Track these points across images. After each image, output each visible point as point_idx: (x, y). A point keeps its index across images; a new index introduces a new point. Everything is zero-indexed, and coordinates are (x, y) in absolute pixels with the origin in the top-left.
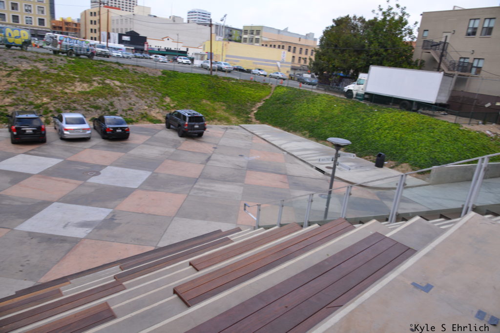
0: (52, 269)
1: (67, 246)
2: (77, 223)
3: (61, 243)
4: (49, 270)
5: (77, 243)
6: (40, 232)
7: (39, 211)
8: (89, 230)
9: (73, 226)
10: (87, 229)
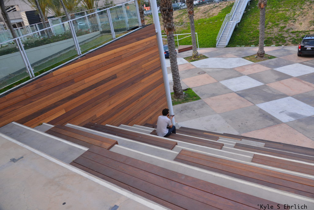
0: (252, 132)
1: (271, 123)
2: (290, 113)
3: (270, 120)
4: (250, 131)
5: (278, 124)
6: (266, 110)
7: (276, 99)
8: (292, 119)
9: (286, 114)
10: (292, 118)
